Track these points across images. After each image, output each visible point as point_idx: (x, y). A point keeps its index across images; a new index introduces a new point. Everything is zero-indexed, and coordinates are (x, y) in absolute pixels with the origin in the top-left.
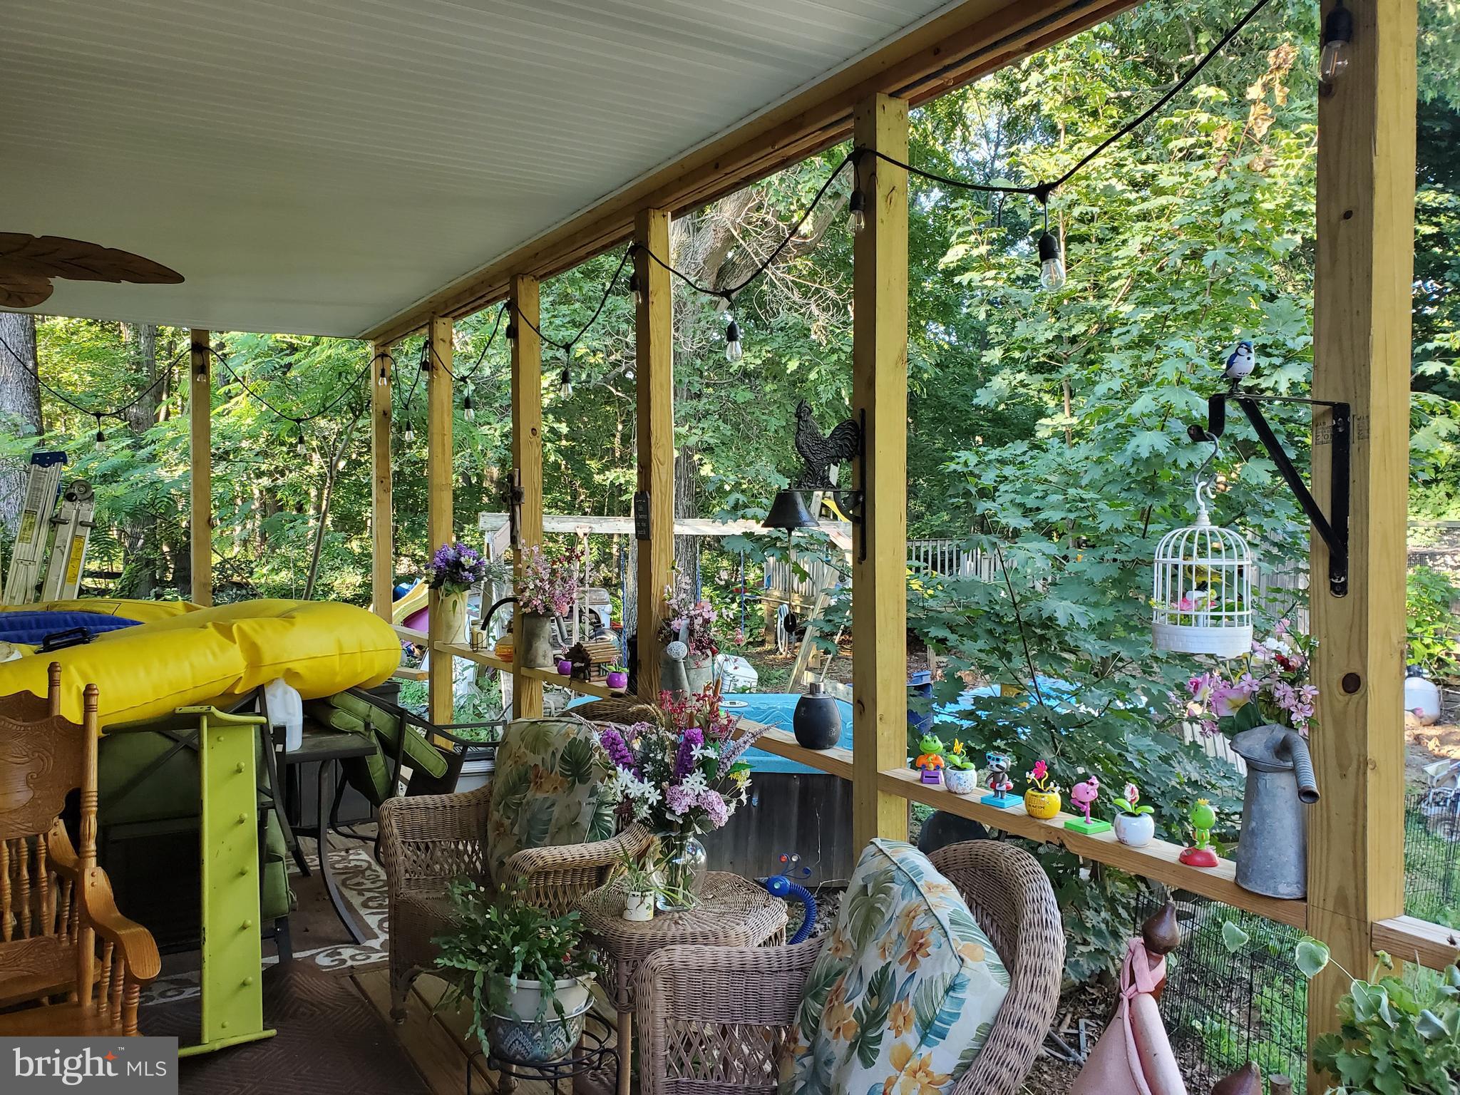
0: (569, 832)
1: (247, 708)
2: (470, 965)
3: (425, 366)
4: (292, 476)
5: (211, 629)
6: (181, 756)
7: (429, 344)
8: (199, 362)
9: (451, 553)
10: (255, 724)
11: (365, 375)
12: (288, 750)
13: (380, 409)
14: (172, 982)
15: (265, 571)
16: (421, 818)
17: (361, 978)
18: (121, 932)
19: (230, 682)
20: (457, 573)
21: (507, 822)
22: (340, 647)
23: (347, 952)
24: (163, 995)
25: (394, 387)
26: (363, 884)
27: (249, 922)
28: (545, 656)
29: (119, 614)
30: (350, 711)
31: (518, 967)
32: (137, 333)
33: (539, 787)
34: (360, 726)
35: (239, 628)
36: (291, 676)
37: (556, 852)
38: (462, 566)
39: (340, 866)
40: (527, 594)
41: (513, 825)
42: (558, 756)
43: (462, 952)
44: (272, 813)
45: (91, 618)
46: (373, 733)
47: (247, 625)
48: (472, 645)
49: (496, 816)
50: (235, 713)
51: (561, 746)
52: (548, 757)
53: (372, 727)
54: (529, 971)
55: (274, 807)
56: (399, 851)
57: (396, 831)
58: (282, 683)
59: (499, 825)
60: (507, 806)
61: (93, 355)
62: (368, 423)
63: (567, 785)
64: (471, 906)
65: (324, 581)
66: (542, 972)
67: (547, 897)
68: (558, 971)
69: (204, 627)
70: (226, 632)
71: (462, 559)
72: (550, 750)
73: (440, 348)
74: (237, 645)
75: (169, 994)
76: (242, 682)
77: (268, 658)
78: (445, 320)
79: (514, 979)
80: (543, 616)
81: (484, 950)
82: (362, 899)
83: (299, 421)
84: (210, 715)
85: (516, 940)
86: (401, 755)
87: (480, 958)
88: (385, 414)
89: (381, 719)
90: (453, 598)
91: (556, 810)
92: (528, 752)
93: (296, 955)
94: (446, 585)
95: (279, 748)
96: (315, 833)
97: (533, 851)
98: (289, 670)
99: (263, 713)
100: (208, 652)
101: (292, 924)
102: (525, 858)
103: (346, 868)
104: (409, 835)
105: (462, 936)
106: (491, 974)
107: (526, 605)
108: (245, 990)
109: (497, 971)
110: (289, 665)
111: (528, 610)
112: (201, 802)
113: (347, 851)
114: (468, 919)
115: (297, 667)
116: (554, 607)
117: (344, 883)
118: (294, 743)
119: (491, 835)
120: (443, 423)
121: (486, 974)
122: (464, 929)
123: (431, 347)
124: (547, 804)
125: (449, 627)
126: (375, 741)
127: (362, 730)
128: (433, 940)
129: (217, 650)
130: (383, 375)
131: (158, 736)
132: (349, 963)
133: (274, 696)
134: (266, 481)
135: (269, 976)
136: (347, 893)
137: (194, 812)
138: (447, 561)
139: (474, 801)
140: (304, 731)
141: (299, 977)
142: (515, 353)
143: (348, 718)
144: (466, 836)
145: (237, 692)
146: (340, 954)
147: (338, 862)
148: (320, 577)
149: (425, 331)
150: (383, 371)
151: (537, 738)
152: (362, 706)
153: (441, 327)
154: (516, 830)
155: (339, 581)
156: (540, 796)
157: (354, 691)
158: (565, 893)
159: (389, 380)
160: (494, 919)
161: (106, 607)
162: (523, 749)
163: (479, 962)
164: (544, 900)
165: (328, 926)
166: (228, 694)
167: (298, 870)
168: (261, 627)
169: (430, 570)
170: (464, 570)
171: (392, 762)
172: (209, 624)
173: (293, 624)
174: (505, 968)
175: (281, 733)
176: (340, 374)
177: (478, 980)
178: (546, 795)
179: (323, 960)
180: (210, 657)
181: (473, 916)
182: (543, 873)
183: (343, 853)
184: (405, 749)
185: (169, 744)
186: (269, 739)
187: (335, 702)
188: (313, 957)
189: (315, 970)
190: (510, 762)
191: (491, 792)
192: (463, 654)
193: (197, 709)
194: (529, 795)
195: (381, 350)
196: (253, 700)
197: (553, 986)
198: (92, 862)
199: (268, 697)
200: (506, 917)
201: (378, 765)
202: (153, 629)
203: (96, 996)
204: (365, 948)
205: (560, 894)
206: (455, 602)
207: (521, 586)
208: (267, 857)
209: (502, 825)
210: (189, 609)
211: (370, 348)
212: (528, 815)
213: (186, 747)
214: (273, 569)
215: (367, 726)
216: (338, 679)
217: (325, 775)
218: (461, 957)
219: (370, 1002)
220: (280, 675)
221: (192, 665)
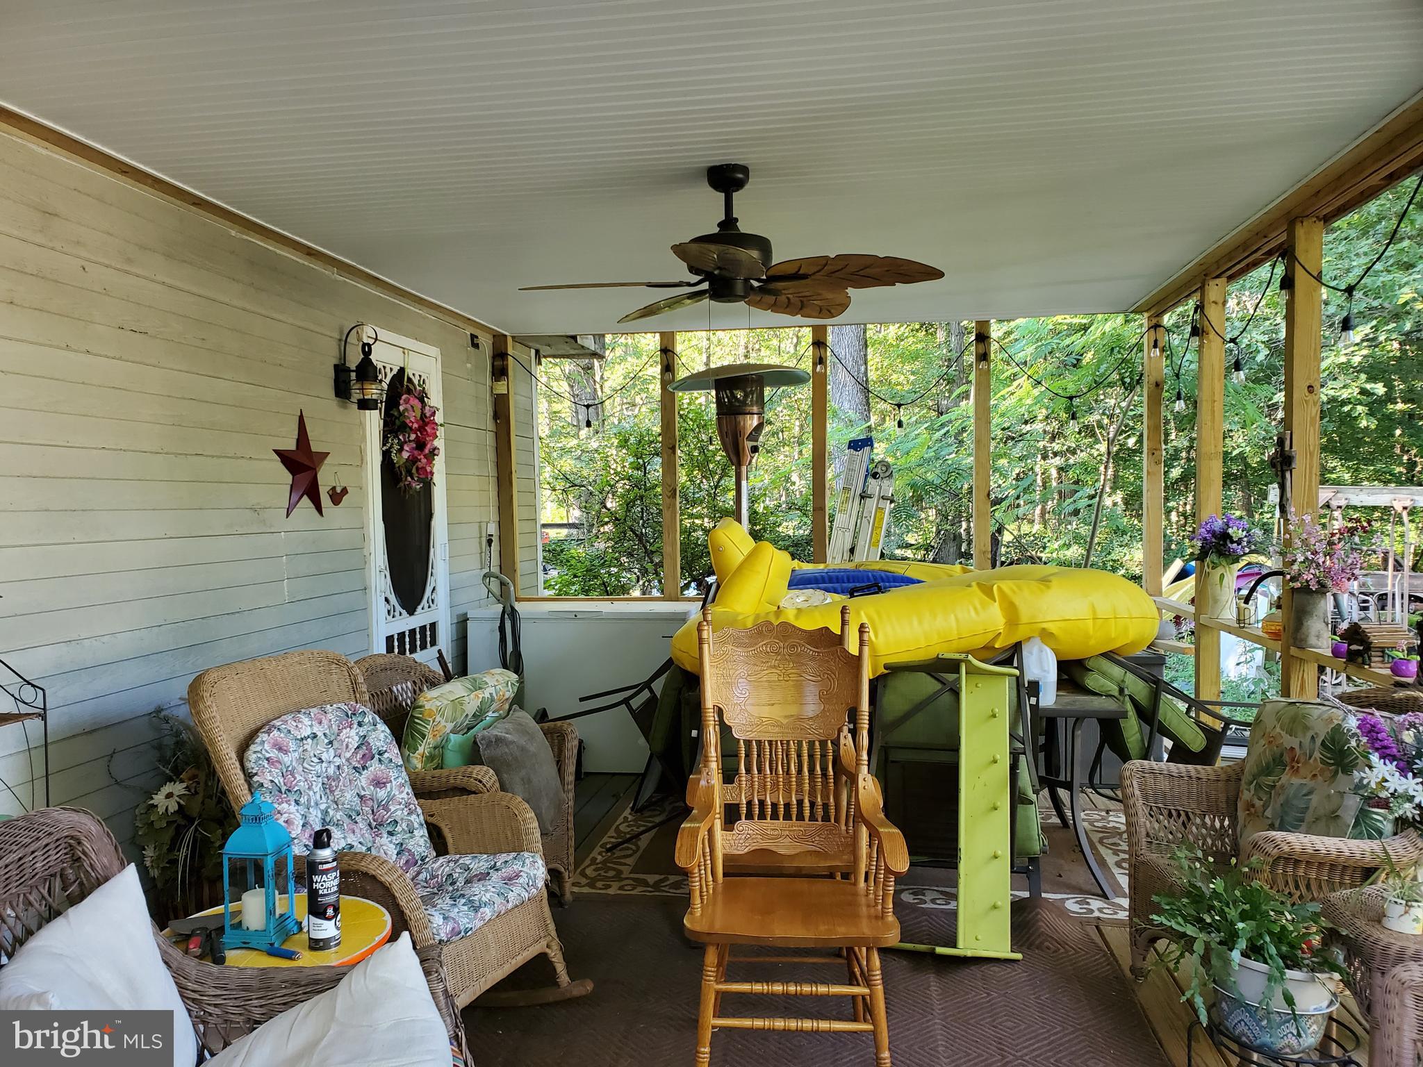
0: (1329, 823)
1: (1007, 662)
2: (1190, 930)
3: (1195, 332)
4: (1082, 456)
5: (975, 586)
6: (947, 697)
7: (1200, 308)
8: (981, 351)
9: (1218, 524)
10: (1010, 675)
11: (1139, 347)
12: (1041, 704)
13: (1153, 380)
14: (942, 893)
15: (1056, 546)
16: (1164, 785)
17: (1106, 930)
18: (881, 830)
19: (991, 636)
20: (1225, 545)
21: (1258, 803)
22: (1094, 612)
23: (1096, 904)
24: (933, 901)
25: (1167, 358)
26: (1119, 845)
27: (999, 853)
28: (1318, 637)
29: (909, 574)
30: (1104, 674)
31: (1242, 944)
32: (949, 333)
33: (1296, 771)
34: (1115, 690)
35: (999, 588)
36: (1046, 636)
37: (1306, 840)
38: (1230, 537)
39: (1099, 824)
40: (1296, 567)
41: (1265, 807)
42: (1319, 742)
43: (1184, 917)
44: (1022, 758)
45: (887, 577)
46: (1127, 698)
47: (1006, 586)
48: (1239, 621)
49: (1246, 795)
50: (996, 664)
51: (1323, 732)
52: (1307, 741)
53: (1126, 692)
54: (1254, 951)
55: (1024, 753)
56: (1140, 812)
57: (1137, 792)
58: (1038, 641)
59: (1250, 805)
60: (1258, 787)
61: (915, 357)
62: (1141, 397)
63: (1328, 774)
64: (1198, 874)
65: (1114, 556)
66: (1271, 957)
67: (1297, 887)
68: (1292, 962)
69: (969, 586)
70: (987, 591)
71: (1230, 531)
72: (1309, 735)
73: (1212, 312)
74: (997, 604)
75: (938, 902)
76: (1001, 637)
77: (1025, 617)
78: (1218, 281)
79: (1236, 955)
80: (1317, 592)
81: (1209, 920)
82: (1117, 859)
83: (1071, 398)
84: (968, 662)
85: (1244, 917)
86: (1156, 724)
87: (1204, 927)
88: (1157, 385)
89: (1137, 687)
90: (1220, 570)
91: (1315, 799)
92: (1283, 733)
93: (1044, 895)
94: (1213, 557)
95: (1033, 701)
96: (1068, 786)
97: (1278, 835)
98: (1044, 629)
99: (1020, 667)
100: (971, 608)
101: (1043, 864)
102: (1267, 839)
103: (1105, 827)
104: (1151, 799)
105: (1185, 900)
106: (1213, 945)
107: (1293, 579)
108: (995, 912)
109: (1221, 943)
110: (1045, 625)
111: (1297, 585)
112: (959, 738)
113: (1107, 812)
114: (1194, 887)
115: (1052, 627)
116: (1329, 583)
117: (1101, 841)
118: (1049, 698)
119: (1241, 814)
120: (1213, 389)
121: (1207, 944)
122: (1188, 894)
123: (1202, 311)
124: (1304, 792)
125: (1216, 601)
126: (1129, 707)
127: (1116, 693)
128: (1155, 898)
129: (979, 606)
130: (1155, 346)
131: (929, 678)
132: (1097, 914)
133: (1031, 653)
134: (1058, 461)
135: (1018, 907)
136: (1102, 850)
137: (954, 748)
138: (1213, 533)
139: (1223, 777)
140: (1058, 689)
141: (1046, 915)
142: (1290, 306)
143: (1103, 681)
144: (1214, 810)
145: (996, 646)
146: (1088, 903)
147: (1098, 821)
148: (1109, 553)
149: (1198, 294)
150: (1156, 341)
151: (1294, 719)
152: (1117, 671)
153: (1214, 290)
154: (1268, 813)
155: (1128, 557)
156: (1296, 781)
157: (1109, 655)
158: (1320, 887)
159: (1163, 350)
160: (1220, 890)
161: (898, 569)
162: (1278, 730)
163: (1201, 930)
164: (1293, 891)
165: (1079, 875)
166: (988, 648)
167: (1057, 821)
168: (1020, 588)
169: (1194, 542)
170: (1232, 542)
171: (1147, 728)
172: (974, 584)
173: (1048, 587)
174: (1229, 942)
175: (1034, 688)
176: (1112, 349)
177: (1199, 947)
178: (1304, 781)
179: (1072, 905)
180: (973, 613)
181: (1199, 884)
182: (1292, 860)
183: (1103, 813)
184: (1160, 717)
185: (938, 686)
186: (1024, 692)
187: (1090, 664)
188: (1063, 900)
189: (1063, 912)
190: (1262, 742)
191: (1242, 771)
192: (1229, 630)
193: (957, 656)
194: (1285, 778)
195: (1154, 321)
196: (1011, 655)
197: (1283, 974)
198: (865, 769)
199: (1025, 653)
200: (1237, 893)
201: (1132, 729)
202: (930, 586)
203: (866, 880)
204: (1114, 904)
205: (1314, 887)
206: (1222, 576)
207: (1289, 558)
208: (1018, 799)
209: (1253, 806)
210: (965, 571)
211: (1143, 320)
212: (1281, 799)
213: (951, 689)
214: (1065, 544)
215: (1121, 691)
216: (1092, 642)
217: (1078, 733)
218: (1180, 919)
219: (1113, 954)
220: (1036, 634)
221: (957, 619)
